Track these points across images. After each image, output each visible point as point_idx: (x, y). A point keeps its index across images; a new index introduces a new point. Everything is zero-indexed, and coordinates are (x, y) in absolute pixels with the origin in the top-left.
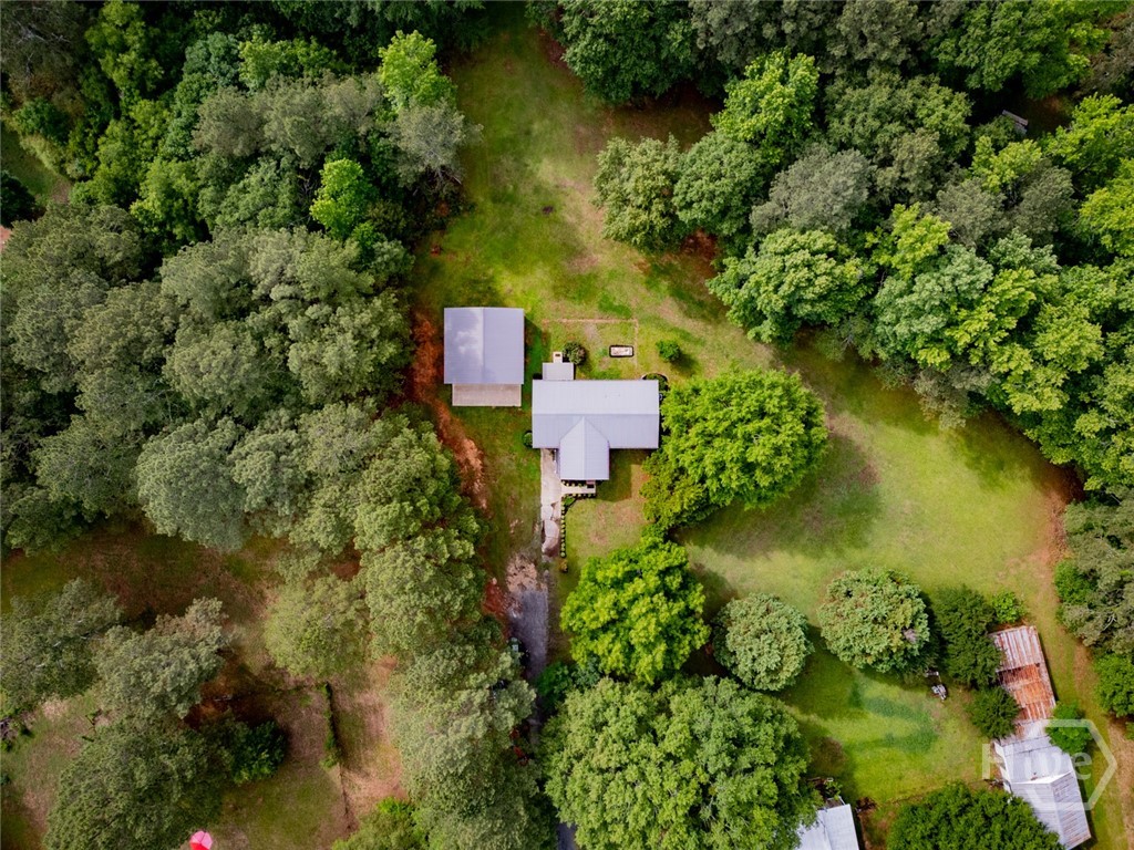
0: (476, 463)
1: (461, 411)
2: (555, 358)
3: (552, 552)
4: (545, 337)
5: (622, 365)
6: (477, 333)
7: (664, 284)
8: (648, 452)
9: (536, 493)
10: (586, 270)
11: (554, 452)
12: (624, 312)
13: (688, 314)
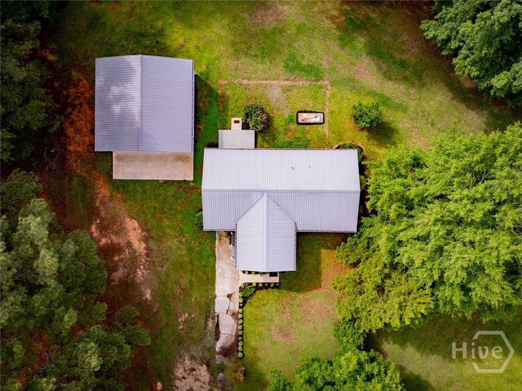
1: (125, 186)
2: (233, 125)
3: (227, 352)
4: (222, 101)
6: (134, 88)
8: (344, 237)
9: (210, 281)
11: (231, 235)
12: (314, 73)
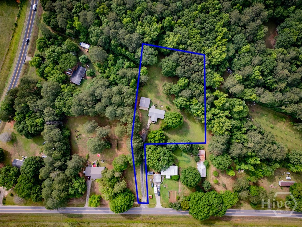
0: (141, 116)
1: (140, 110)
2: (153, 105)
3: (148, 129)
4: (152, 102)
5: (161, 108)
6: (144, 101)
7: (168, 99)
8: (162, 119)
9: (148, 122)
10: (159, 95)
11: (151, 117)
12: (163, 101)
13: (171, 103)
